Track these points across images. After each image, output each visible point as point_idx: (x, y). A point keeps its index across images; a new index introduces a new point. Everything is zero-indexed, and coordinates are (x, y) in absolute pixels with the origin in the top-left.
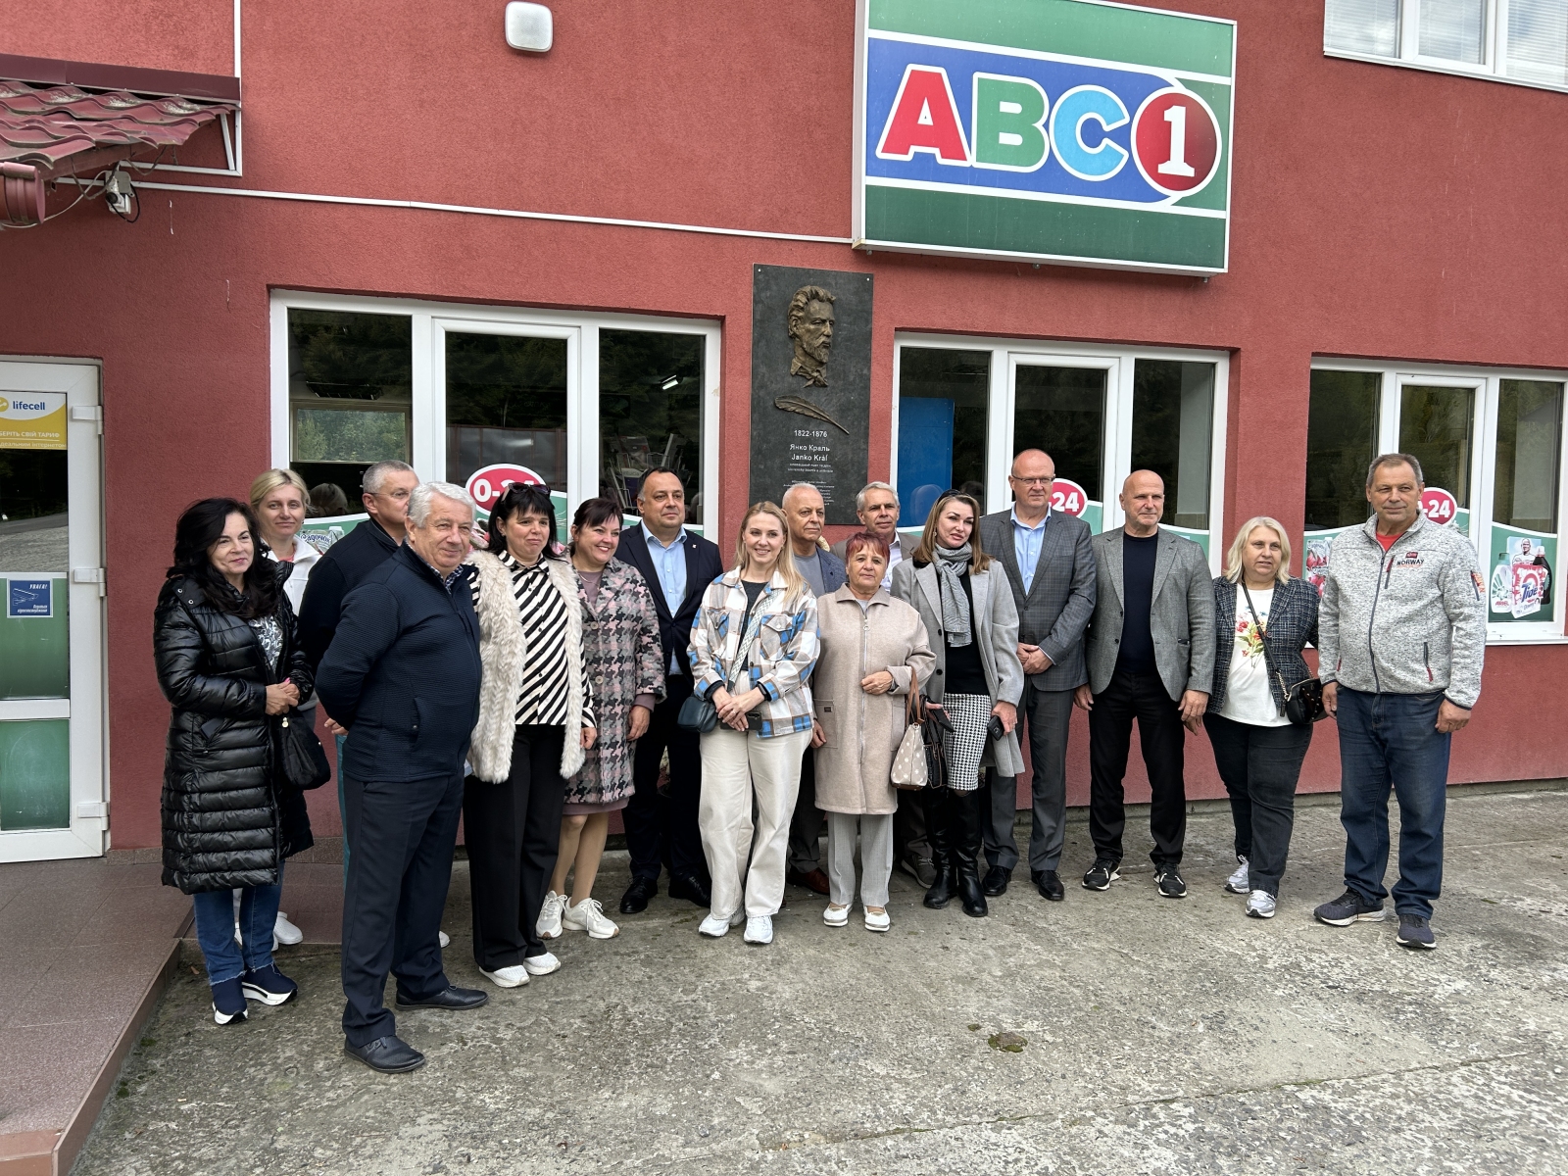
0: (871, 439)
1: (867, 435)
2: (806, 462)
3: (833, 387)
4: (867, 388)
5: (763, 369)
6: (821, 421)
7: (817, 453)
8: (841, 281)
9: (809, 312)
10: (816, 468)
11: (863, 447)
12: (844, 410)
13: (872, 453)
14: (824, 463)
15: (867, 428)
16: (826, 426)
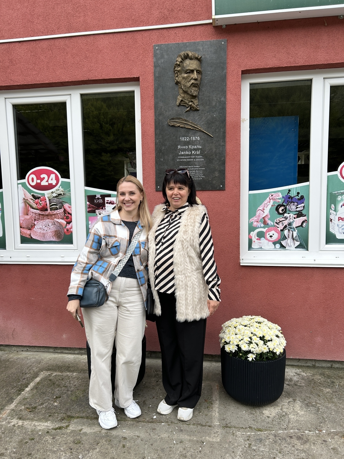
0: (228, 139)
1: (224, 137)
2: (188, 155)
3: (203, 110)
4: (223, 109)
5: (161, 104)
6: (195, 131)
7: (194, 149)
8: (206, 47)
9: (183, 67)
10: (194, 158)
11: (222, 144)
12: (209, 124)
13: (229, 147)
14: (198, 155)
15: (224, 132)
16: (199, 133)
